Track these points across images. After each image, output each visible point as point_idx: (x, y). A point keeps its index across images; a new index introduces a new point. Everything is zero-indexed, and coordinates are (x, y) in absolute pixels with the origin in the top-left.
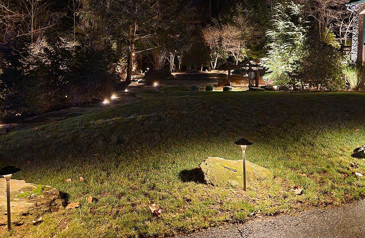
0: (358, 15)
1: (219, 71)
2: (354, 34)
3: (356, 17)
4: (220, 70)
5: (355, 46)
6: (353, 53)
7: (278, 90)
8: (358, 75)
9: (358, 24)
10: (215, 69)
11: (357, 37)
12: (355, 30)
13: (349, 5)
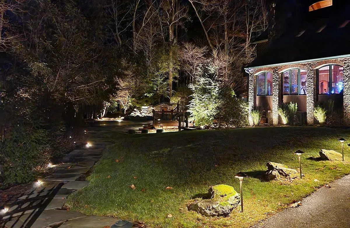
0: (253, 76)
1: (109, 119)
2: (250, 89)
3: (251, 77)
4: (111, 118)
5: (252, 96)
6: (250, 102)
7: (204, 129)
8: (260, 116)
9: (253, 82)
10: (103, 117)
11: (253, 90)
12: (251, 86)
13: (247, 69)
